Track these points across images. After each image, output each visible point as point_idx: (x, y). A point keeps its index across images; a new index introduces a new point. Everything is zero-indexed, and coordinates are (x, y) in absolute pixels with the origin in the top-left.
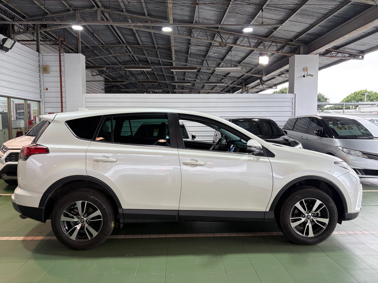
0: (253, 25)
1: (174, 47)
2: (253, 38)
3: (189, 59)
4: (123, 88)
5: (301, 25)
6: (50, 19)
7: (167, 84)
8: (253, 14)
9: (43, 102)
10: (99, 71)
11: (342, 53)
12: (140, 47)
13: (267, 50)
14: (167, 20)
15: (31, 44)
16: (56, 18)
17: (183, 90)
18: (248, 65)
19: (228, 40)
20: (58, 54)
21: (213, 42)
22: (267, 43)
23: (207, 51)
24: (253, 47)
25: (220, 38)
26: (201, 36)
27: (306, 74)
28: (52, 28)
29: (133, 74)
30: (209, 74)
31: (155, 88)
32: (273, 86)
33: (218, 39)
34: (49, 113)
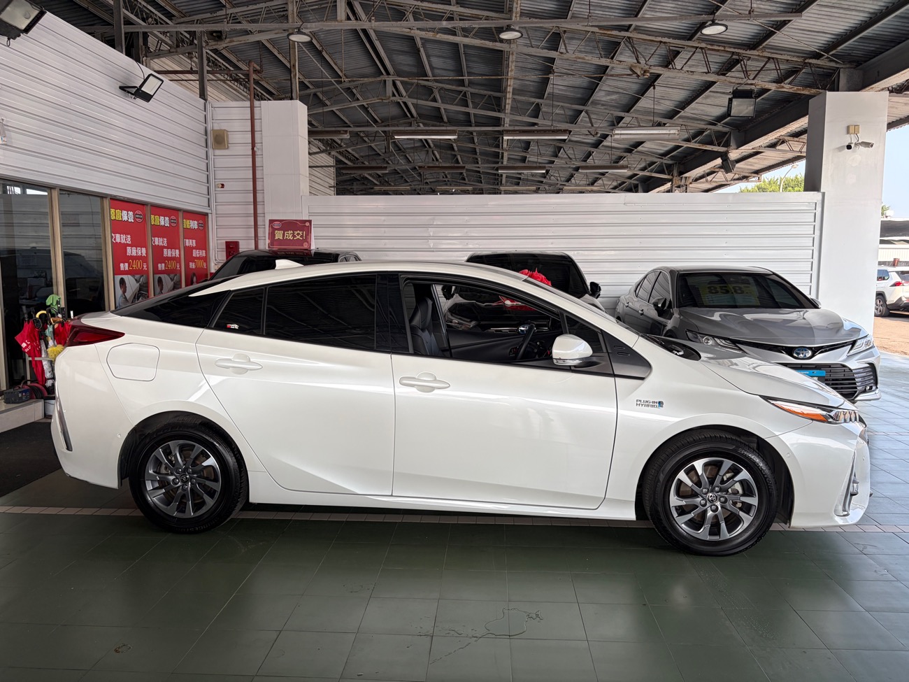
1: (512, 81)
3: (544, 109)
5: (848, 16)
6: (229, 20)
10: (326, 143)
12: (427, 83)
13: (753, 82)
16: (241, 16)
18: (692, 121)
19: (652, 59)
20: (248, 104)
21: (611, 65)
22: (753, 65)
24: (716, 74)
25: (632, 55)
27: (854, 141)
28: (234, 41)
30: (590, 146)
32: (750, 175)
33: (625, 57)
34: (226, 242)
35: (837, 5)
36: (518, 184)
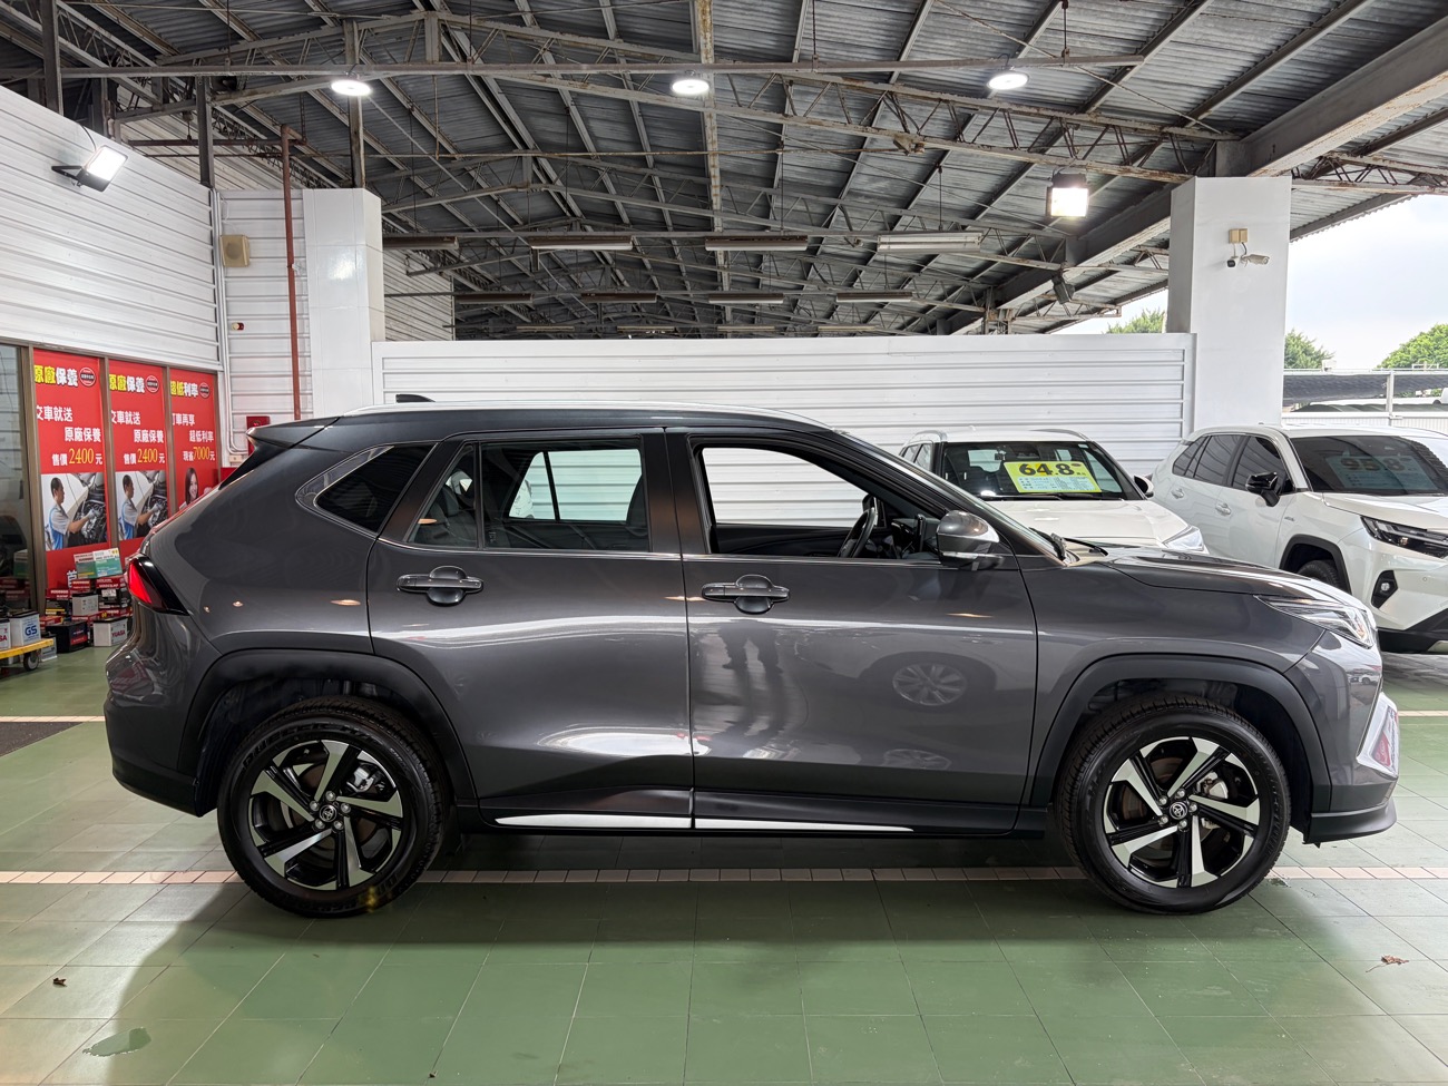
0: (1028, 62)
1: (717, 158)
2: (1029, 114)
3: (776, 203)
4: (524, 323)
5: (1221, 60)
6: (250, 60)
7: (689, 303)
8: (1027, 18)
9: (227, 375)
10: (434, 257)
11: (1386, 168)
12: (587, 162)
13: (1084, 163)
14: (691, 51)
15: (179, 155)
16: (270, 53)
17: (750, 324)
18: (1006, 223)
19: (929, 127)
20: (281, 194)
21: (869, 136)
22: (1083, 136)
23: (846, 172)
24: (1029, 151)
25: (897, 119)
26: (821, 113)
27: (1239, 253)
28: (257, 93)
29: (560, 267)
30: (855, 261)
31: (644, 320)
32: (1104, 306)
33: (888, 123)
34: (248, 418)
35: (1203, 43)
36: (752, 322)
